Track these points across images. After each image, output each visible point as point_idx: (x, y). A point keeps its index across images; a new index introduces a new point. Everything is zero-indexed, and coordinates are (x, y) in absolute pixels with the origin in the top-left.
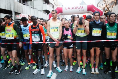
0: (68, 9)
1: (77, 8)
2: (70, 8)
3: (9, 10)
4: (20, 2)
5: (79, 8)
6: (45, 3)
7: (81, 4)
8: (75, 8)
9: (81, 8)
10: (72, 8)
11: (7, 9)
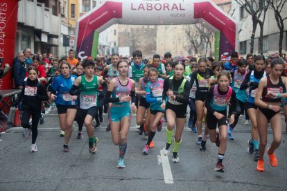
0: (140, 8)
1: (166, 9)
2: (145, 8)
5: (170, 7)
8: (158, 7)
9: (177, 8)
10: (150, 8)
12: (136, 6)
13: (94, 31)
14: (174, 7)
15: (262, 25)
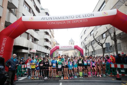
1: (68, 47)
3: (27, 47)
4: (32, 42)
6: (45, 41)
7: (70, 41)
10: (65, 47)
11: (26, 47)
12: (62, 47)
13: (53, 52)
14: (70, 47)
15: (88, 50)
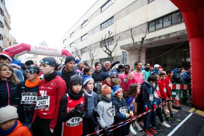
12: (38, 47)
13: (14, 55)
14: (54, 50)
